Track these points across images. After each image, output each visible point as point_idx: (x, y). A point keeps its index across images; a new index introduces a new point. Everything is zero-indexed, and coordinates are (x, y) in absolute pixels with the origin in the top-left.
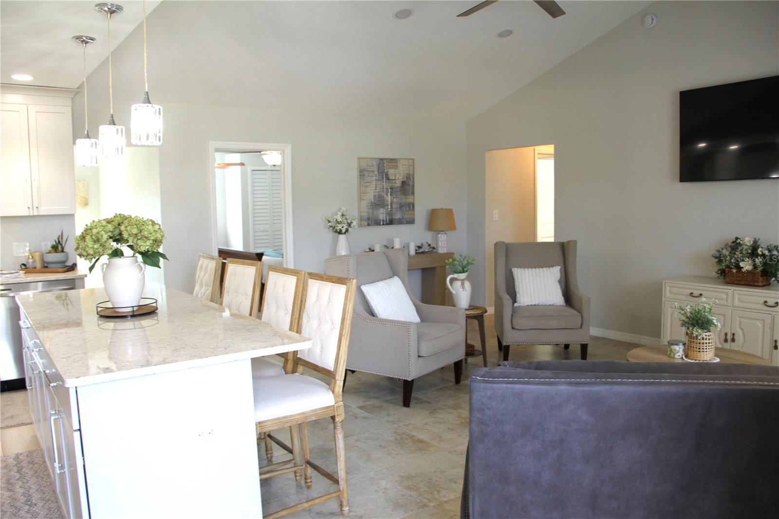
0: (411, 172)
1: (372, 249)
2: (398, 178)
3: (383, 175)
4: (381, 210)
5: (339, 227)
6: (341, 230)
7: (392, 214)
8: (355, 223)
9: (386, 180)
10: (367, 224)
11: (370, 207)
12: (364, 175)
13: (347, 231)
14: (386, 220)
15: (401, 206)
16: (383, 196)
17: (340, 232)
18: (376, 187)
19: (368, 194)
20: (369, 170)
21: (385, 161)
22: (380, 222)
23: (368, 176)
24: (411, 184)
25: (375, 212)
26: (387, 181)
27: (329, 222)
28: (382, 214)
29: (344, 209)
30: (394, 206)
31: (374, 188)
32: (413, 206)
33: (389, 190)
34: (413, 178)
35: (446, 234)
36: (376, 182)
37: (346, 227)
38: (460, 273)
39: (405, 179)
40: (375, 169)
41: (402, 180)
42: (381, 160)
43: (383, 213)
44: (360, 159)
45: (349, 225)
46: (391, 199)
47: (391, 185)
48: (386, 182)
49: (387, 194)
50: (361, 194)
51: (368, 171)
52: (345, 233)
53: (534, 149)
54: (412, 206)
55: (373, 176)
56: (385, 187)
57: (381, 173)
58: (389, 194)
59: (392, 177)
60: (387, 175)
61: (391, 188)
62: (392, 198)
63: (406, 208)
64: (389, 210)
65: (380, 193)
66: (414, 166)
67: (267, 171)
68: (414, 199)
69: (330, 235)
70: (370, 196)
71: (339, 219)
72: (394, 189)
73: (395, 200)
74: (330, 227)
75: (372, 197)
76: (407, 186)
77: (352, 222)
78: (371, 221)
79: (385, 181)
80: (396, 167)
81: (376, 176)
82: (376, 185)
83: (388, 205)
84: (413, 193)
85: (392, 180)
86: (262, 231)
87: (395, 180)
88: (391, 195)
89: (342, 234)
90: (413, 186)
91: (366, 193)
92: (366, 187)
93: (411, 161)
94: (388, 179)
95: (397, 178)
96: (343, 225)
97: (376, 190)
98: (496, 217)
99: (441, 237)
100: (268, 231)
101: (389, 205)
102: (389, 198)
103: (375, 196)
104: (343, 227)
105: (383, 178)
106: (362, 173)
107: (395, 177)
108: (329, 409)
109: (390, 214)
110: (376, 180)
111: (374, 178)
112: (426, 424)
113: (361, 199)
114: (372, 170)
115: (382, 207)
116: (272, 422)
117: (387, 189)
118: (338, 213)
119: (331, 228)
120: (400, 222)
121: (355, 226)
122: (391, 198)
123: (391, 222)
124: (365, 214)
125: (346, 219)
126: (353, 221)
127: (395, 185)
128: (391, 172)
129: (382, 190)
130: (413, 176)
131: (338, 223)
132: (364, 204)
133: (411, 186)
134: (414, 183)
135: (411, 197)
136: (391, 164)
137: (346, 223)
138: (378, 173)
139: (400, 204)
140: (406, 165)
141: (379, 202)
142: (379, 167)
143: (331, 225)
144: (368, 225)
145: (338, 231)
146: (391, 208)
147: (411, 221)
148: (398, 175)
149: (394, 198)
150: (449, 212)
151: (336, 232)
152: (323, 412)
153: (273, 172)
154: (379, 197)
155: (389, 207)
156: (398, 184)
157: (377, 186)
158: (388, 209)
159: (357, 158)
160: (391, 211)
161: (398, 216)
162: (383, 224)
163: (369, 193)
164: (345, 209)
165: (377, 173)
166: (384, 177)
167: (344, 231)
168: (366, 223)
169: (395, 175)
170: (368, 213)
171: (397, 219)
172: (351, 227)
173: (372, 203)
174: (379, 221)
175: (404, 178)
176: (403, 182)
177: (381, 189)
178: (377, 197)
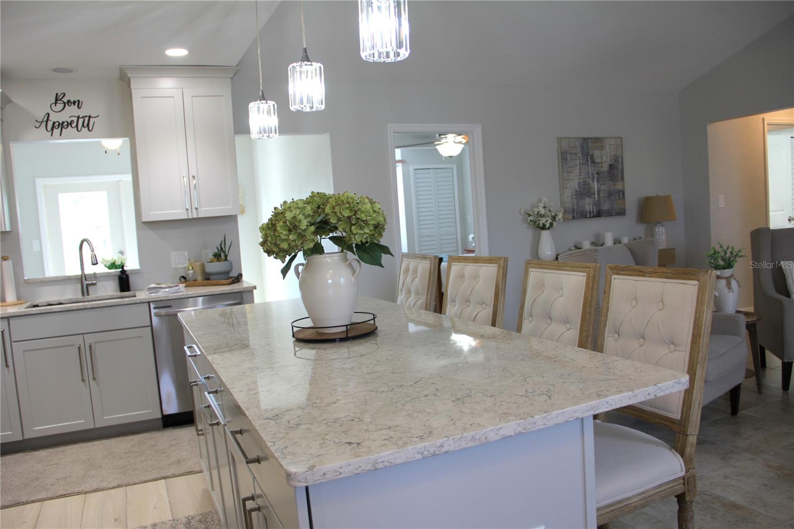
0: (619, 154)
1: (579, 247)
2: (605, 161)
3: (588, 158)
4: (588, 200)
5: (543, 220)
6: (544, 225)
7: (599, 204)
8: (560, 216)
9: (591, 163)
10: (571, 217)
11: (574, 197)
12: (566, 159)
13: (551, 224)
14: (593, 211)
15: (610, 194)
16: (589, 184)
17: (543, 228)
18: (580, 172)
19: (571, 181)
20: (572, 152)
21: (589, 141)
22: (587, 213)
23: (571, 159)
24: (620, 167)
25: (580, 202)
26: (593, 164)
27: (530, 215)
28: (588, 205)
29: (545, 199)
30: (602, 195)
31: (578, 174)
32: (623, 194)
33: (596, 176)
34: (622, 161)
35: (663, 225)
36: (580, 167)
37: (550, 221)
38: (724, 268)
39: (613, 161)
40: (579, 151)
41: (609, 163)
42: (585, 139)
43: (590, 204)
44: (560, 139)
45: (554, 218)
46: (598, 187)
47: (597, 169)
48: (591, 166)
49: (593, 181)
50: (563, 181)
51: (571, 153)
52: (549, 228)
53: (763, 119)
54: (622, 194)
55: (576, 160)
56: (590, 172)
57: (585, 155)
58: (595, 180)
59: (598, 160)
60: (592, 157)
61: (598, 174)
62: (599, 185)
63: (615, 196)
64: (596, 199)
65: (585, 179)
66: (622, 145)
67: (431, 170)
68: (624, 186)
69: (528, 233)
70: (574, 184)
71: (543, 212)
72: (601, 174)
73: (602, 187)
74: (531, 221)
75: (577, 184)
76: (615, 171)
77: (556, 215)
78: (577, 214)
79: (590, 165)
80: (602, 148)
81: (580, 159)
82: (580, 169)
83: (594, 194)
84: (623, 179)
85: (598, 163)
86: (428, 236)
87: (601, 163)
88: (598, 181)
89: (546, 229)
90: (623, 170)
91: (570, 180)
92: (569, 172)
93: (618, 140)
94: (593, 162)
95: (604, 160)
96: (547, 218)
97: (580, 175)
98: (722, 203)
99: (659, 231)
100: (434, 236)
101: (596, 193)
102: (595, 185)
103: (579, 183)
104: (547, 221)
105: (588, 161)
106: (564, 156)
107: (602, 159)
108: (677, 483)
109: (597, 204)
110: (580, 164)
111: (578, 161)
113: (562, 188)
114: (575, 152)
115: (588, 196)
117: (593, 174)
118: (540, 204)
119: (532, 223)
120: (609, 214)
121: (560, 219)
122: (598, 184)
123: (599, 214)
124: (569, 205)
125: (550, 211)
126: (558, 213)
127: (602, 169)
128: (597, 153)
129: (587, 176)
130: (622, 157)
131: (542, 216)
132: (568, 193)
133: (620, 170)
134: (623, 166)
135: (621, 183)
136: (596, 145)
137: (550, 216)
138: (582, 155)
139: (609, 192)
140: (613, 145)
141: (584, 192)
142: (582, 148)
143: (531, 219)
144: (573, 218)
145: (541, 226)
146: (598, 197)
147: (622, 213)
148: (604, 157)
149: (601, 185)
150: (664, 201)
151: (538, 227)
153: (437, 171)
154: (584, 184)
155: (596, 196)
156: (605, 167)
157: (582, 171)
158: (595, 198)
159: (557, 138)
160: (598, 200)
161: (606, 206)
162: (590, 217)
163: (573, 180)
164: (546, 200)
165: (580, 155)
166: (589, 159)
167: (548, 226)
168: (570, 216)
169: (601, 157)
170: (573, 203)
171: (605, 210)
172: (555, 221)
173: (576, 191)
174: (585, 213)
175: (611, 161)
176: (611, 166)
177: (586, 174)
178: (582, 184)
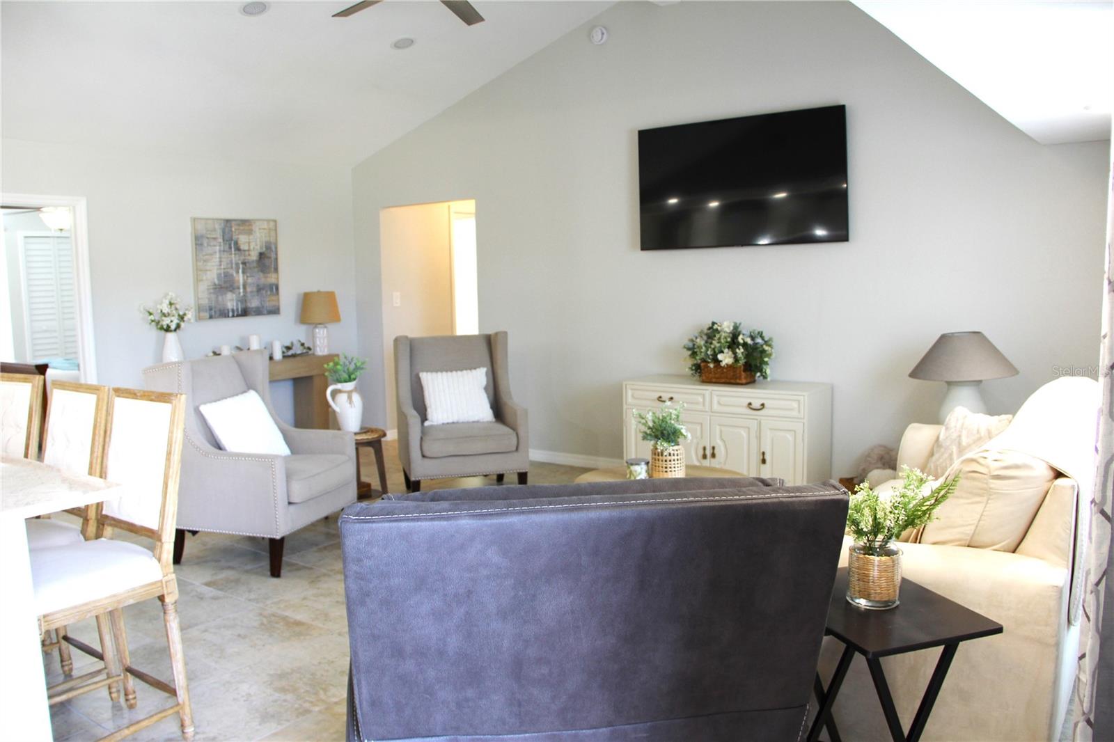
0: (272, 240)
1: (218, 353)
2: (254, 248)
3: (232, 244)
4: (230, 296)
5: (166, 321)
6: (168, 327)
7: (246, 301)
8: (190, 316)
9: (235, 251)
10: (208, 317)
11: (212, 291)
12: (201, 245)
13: (178, 326)
14: (237, 309)
15: (259, 289)
16: (232, 275)
17: (168, 329)
18: (220, 261)
19: (208, 272)
20: (209, 236)
21: (233, 223)
22: (228, 312)
23: (208, 245)
24: (273, 256)
25: (220, 298)
26: (237, 252)
27: (151, 314)
28: (230, 301)
29: (172, 295)
30: (249, 289)
31: (218, 263)
32: (277, 289)
33: (241, 266)
34: (276, 248)
35: (326, 327)
36: (220, 254)
37: (176, 321)
38: (346, 381)
39: (264, 249)
40: (218, 234)
41: (259, 251)
42: (228, 221)
43: (233, 300)
44: (194, 220)
45: (182, 318)
46: (244, 279)
47: (242, 258)
48: (235, 254)
49: (238, 272)
50: (199, 272)
51: (208, 238)
52: (175, 330)
53: (449, 207)
54: (275, 289)
55: (215, 246)
56: (234, 262)
57: (227, 241)
58: (240, 271)
59: (243, 247)
60: (236, 243)
61: (244, 263)
62: (245, 277)
63: (267, 291)
64: (242, 294)
65: (226, 270)
66: (276, 230)
67: (52, 239)
68: (278, 279)
69: (154, 333)
70: (212, 274)
71: (166, 310)
72: (247, 264)
73: (250, 280)
74: (153, 321)
75: (215, 276)
76: (266, 260)
77: (185, 314)
78: (215, 312)
79: (233, 252)
80: (250, 232)
81: (220, 246)
82: (220, 258)
83: (239, 288)
84: (276, 270)
85: (244, 251)
86: (46, 331)
87: (249, 250)
88: (243, 272)
89: (171, 331)
90: (276, 259)
91: (207, 270)
92: (205, 261)
93: (272, 224)
94: (238, 249)
95: (252, 248)
96: (172, 318)
97: (220, 265)
98: (397, 302)
99: (319, 333)
100: (55, 331)
101: (241, 287)
102: (240, 278)
103: (219, 275)
104: (172, 321)
105: (230, 248)
106: (199, 241)
107: (249, 246)
108: (154, 586)
109: (244, 300)
110: (220, 251)
111: (218, 248)
112: (305, 599)
113: (198, 280)
114: (214, 236)
115: (231, 291)
116: (66, 613)
117: (237, 264)
118: (164, 301)
119: (153, 323)
120: (259, 312)
121: (189, 319)
122: (243, 277)
123: (245, 313)
124: (205, 302)
125: (176, 309)
126: (187, 312)
127: (249, 258)
128: (243, 240)
129: (229, 266)
130: (276, 244)
131: (164, 315)
132: (203, 287)
133: (273, 259)
134: (276, 254)
135: (274, 275)
136: (241, 228)
137: (176, 315)
138: (224, 240)
139: (258, 286)
140: (264, 229)
141: (225, 285)
142: (224, 233)
143: (153, 319)
144: (211, 317)
145: (165, 327)
146: (244, 292)
147: (275, 311)
148: (252, 244)
149: (247, 277)
150: (330, 297)
151: (162, 328)
152: (145, 591)
153: (60, 240)
154: (226, 276)
155: (241, 290)
156: (254, 256)
157: (223, 260)
158: (240, 293)
159: (191, 218)
160: (244, 296)
161: (254, 303)
162: (233, 316)
163: (210, 270)
164: (174, 295)
165: (221, 240)
166: (233, 246)
167: (173, 326)
168: (207, 315)
169: (249, 243)
170: (209, 299)
171: (252, 308)
172: (184, 321)
173: (215, 285)
174: (226, 311)
175: (261, 248)
176: (261, 255)
177: (227, 264)
178: (222, 275)
